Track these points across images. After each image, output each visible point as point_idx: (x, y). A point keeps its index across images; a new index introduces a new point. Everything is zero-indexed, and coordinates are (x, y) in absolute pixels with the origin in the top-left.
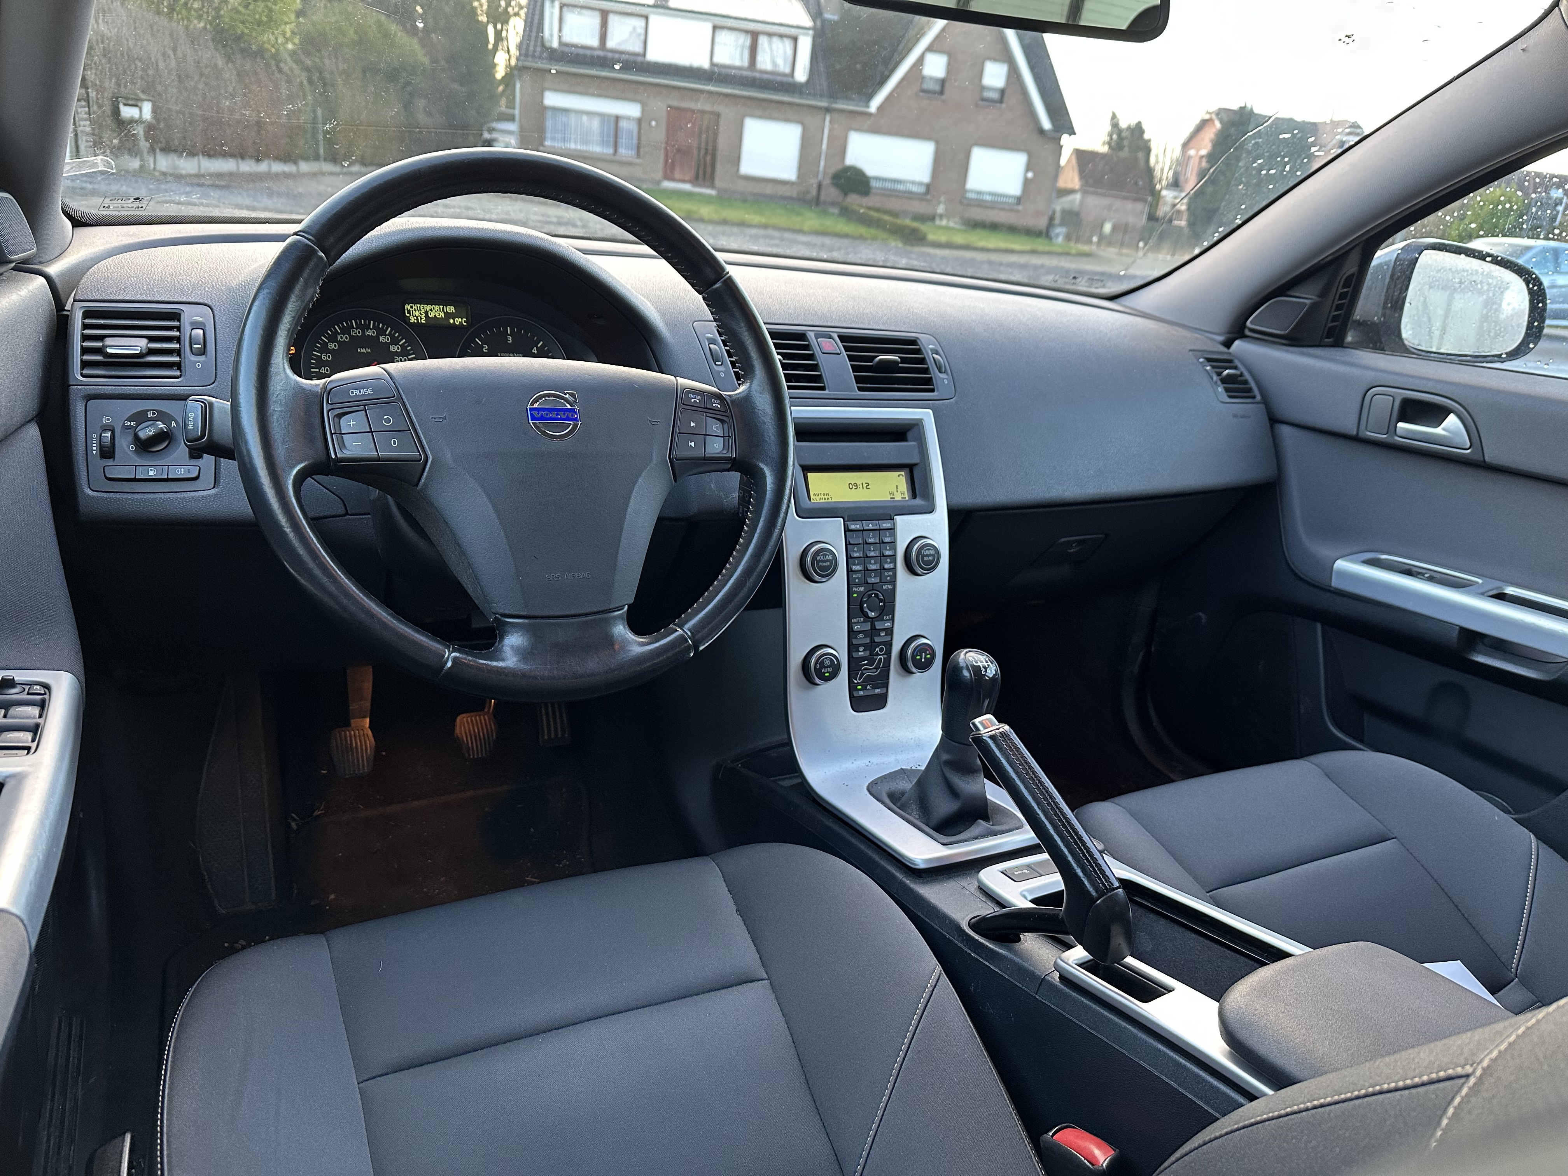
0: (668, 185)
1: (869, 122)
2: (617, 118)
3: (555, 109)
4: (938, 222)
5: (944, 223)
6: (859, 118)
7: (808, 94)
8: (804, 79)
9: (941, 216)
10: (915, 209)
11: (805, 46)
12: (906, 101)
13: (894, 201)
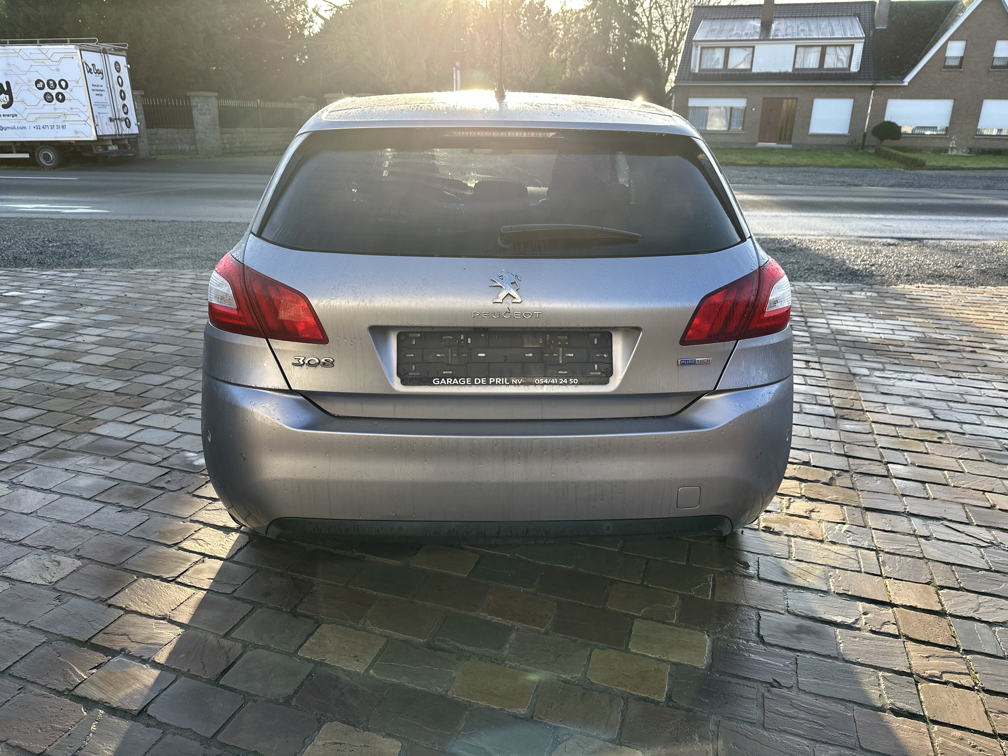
0: (760, 144)
2: (731, 108)
3: (694, 108)
4: (950, 153)
5: (955, 153)
6: (896, 90)
7: (859, 79)
8: (857, 70)
9: (952, 149)
10: (936, 145)
11: (859, 49)
12: (932, 75)
13: (920, 141)
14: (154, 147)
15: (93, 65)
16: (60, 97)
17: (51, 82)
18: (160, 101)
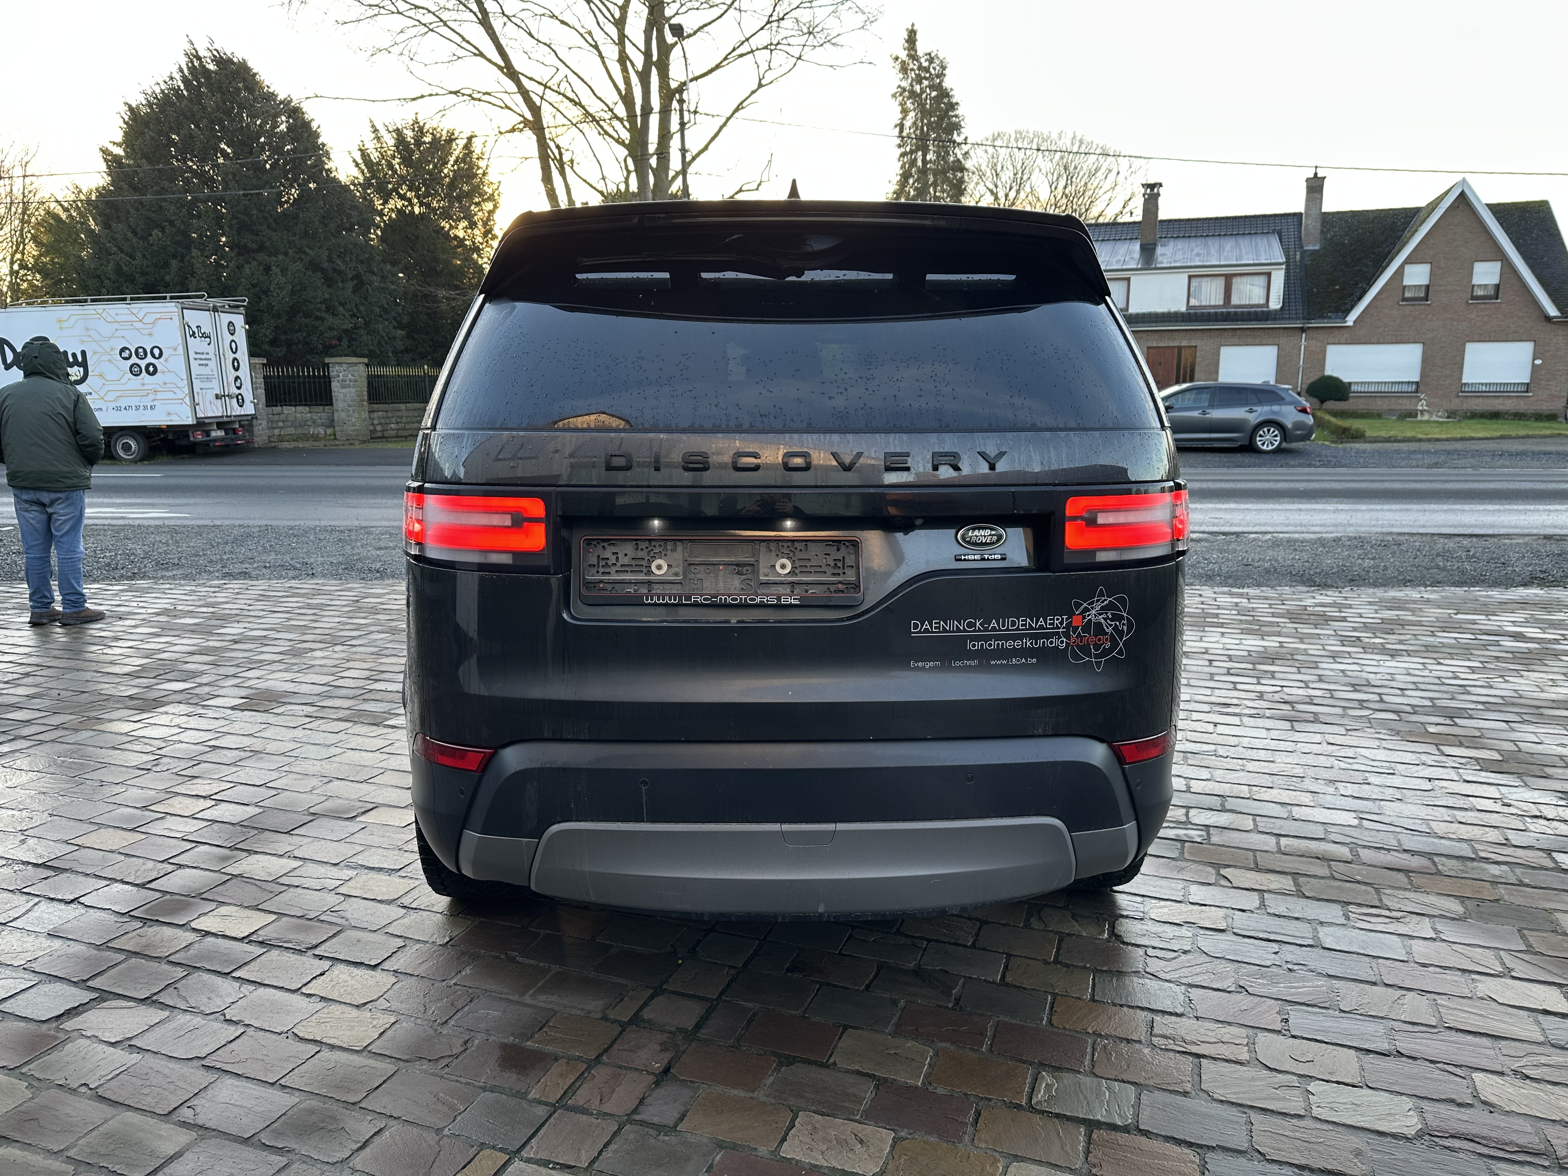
1: (1346, 335)
4: (1419, 418)
5: (1426, 417)
6: (1337, 332)
7: (1282, 319)
8: (1279, 307)
9: (1422, 412)
10: (1404, 407)
11: (1278, 278)
12: (1386, 311)
13: (1379, 402)
14: (276, 432)
15: (197, 327)
16: (151, 369)
17: (141, 350)
18: (288, 370)
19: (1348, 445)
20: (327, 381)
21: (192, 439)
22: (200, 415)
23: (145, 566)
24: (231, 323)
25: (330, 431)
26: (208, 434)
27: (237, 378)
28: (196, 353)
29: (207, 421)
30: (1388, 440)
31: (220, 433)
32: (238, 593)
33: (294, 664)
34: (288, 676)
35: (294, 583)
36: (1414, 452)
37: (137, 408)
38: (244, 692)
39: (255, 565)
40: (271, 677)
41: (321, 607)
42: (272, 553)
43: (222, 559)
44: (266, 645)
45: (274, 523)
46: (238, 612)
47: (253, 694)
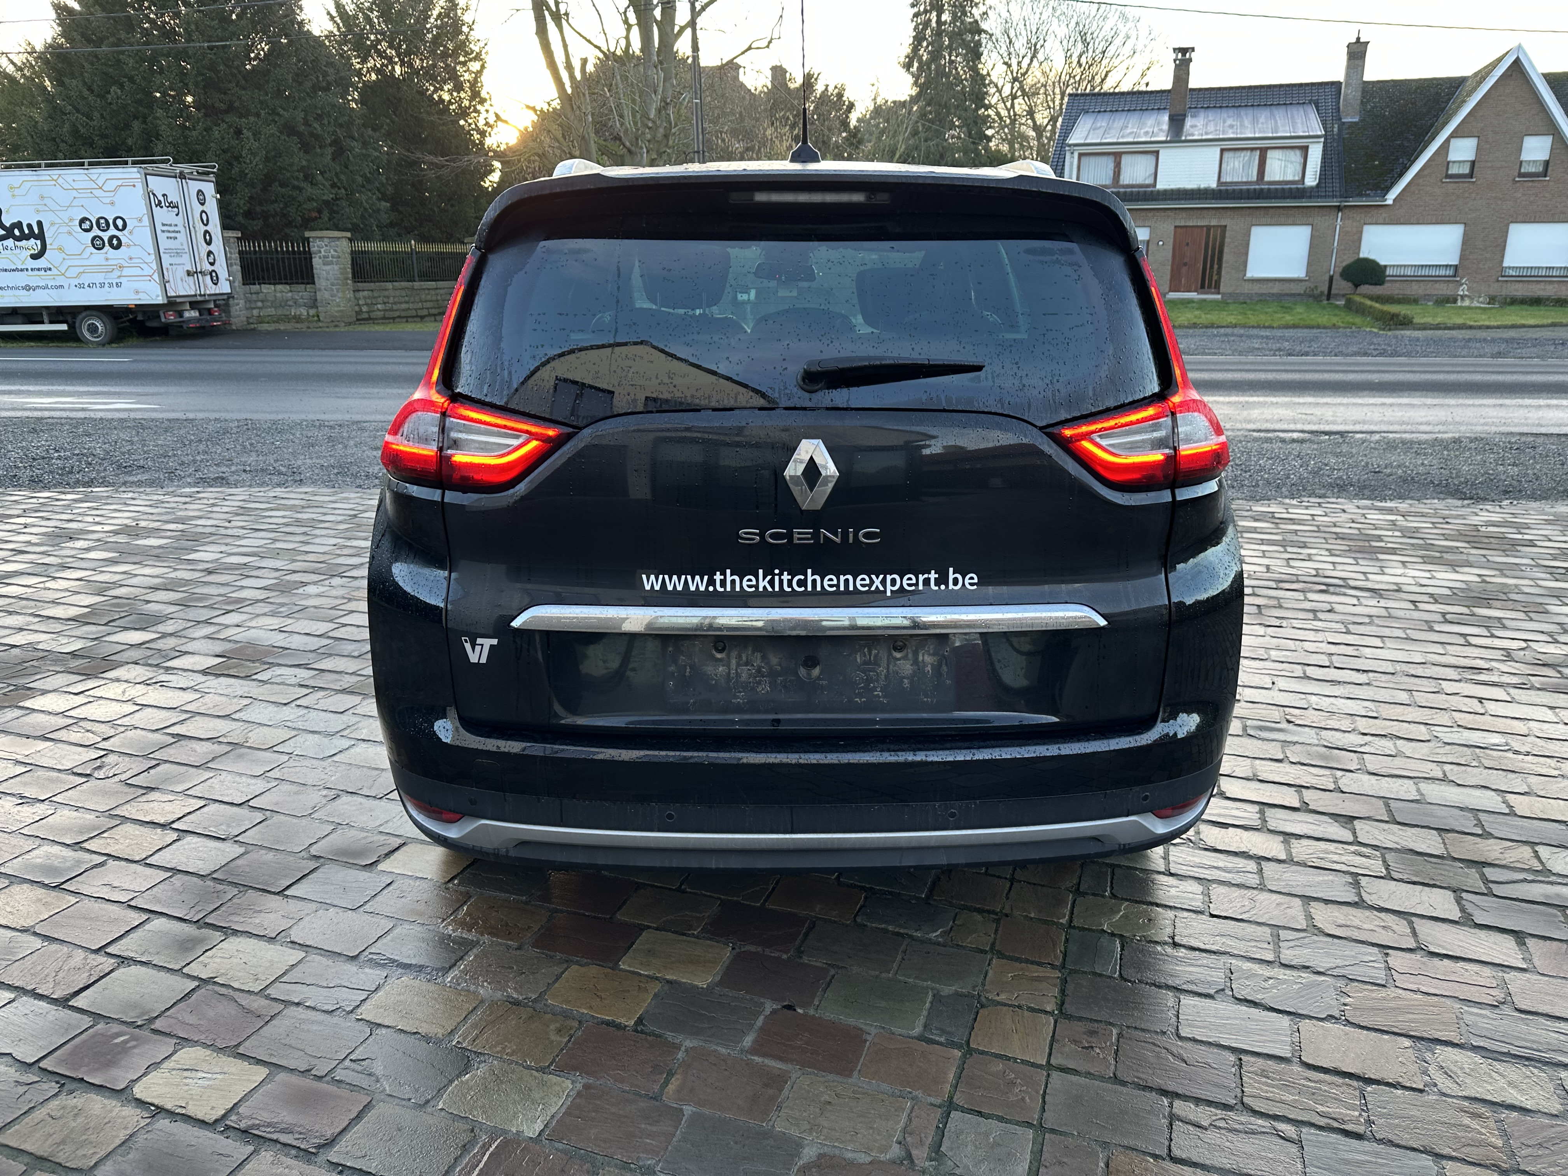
0: (1173, 295)
1: (1384, 214)
4: (1459, 303)
5: (1467, 303)
6: (1374, 211)
7: (1318, 197)
8: (1314, 183)
9: (1463, 297)
10: (1440, 292)
11: (1316, 153)
12: (1429, 188)
13: (1415, 286)
14: (255, 312)
15: (164, 195)
16: (115, 242)
17: (102, 221)
18: (264, 245)
19: (1398, 332)
20: (307, 257)
21: (163, 320)
22: (171, 293)
23: (105, 470)
24: (200, 192)
25: (312, 312)
26: (180, 314)
27: (210, 253)
28: (163, 225)
29: (178, 300)
30: (1437, 327)
31: (194, 314)
32: (213, 505)
33: (283, 605)
34: (275, 622)
35: (279, 491)
36: (1470, 340)
37: (102, 285)
38: (219, 647)
39: (233, 468)
40: (253, 624)
41: (313, 524)
42: (253, 454)
43: (194, 461)
44: (248, 576)
45: (255, 416)
46: (213, 530)
47: (232, 651)
